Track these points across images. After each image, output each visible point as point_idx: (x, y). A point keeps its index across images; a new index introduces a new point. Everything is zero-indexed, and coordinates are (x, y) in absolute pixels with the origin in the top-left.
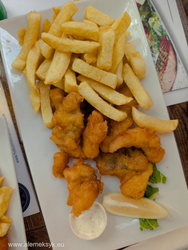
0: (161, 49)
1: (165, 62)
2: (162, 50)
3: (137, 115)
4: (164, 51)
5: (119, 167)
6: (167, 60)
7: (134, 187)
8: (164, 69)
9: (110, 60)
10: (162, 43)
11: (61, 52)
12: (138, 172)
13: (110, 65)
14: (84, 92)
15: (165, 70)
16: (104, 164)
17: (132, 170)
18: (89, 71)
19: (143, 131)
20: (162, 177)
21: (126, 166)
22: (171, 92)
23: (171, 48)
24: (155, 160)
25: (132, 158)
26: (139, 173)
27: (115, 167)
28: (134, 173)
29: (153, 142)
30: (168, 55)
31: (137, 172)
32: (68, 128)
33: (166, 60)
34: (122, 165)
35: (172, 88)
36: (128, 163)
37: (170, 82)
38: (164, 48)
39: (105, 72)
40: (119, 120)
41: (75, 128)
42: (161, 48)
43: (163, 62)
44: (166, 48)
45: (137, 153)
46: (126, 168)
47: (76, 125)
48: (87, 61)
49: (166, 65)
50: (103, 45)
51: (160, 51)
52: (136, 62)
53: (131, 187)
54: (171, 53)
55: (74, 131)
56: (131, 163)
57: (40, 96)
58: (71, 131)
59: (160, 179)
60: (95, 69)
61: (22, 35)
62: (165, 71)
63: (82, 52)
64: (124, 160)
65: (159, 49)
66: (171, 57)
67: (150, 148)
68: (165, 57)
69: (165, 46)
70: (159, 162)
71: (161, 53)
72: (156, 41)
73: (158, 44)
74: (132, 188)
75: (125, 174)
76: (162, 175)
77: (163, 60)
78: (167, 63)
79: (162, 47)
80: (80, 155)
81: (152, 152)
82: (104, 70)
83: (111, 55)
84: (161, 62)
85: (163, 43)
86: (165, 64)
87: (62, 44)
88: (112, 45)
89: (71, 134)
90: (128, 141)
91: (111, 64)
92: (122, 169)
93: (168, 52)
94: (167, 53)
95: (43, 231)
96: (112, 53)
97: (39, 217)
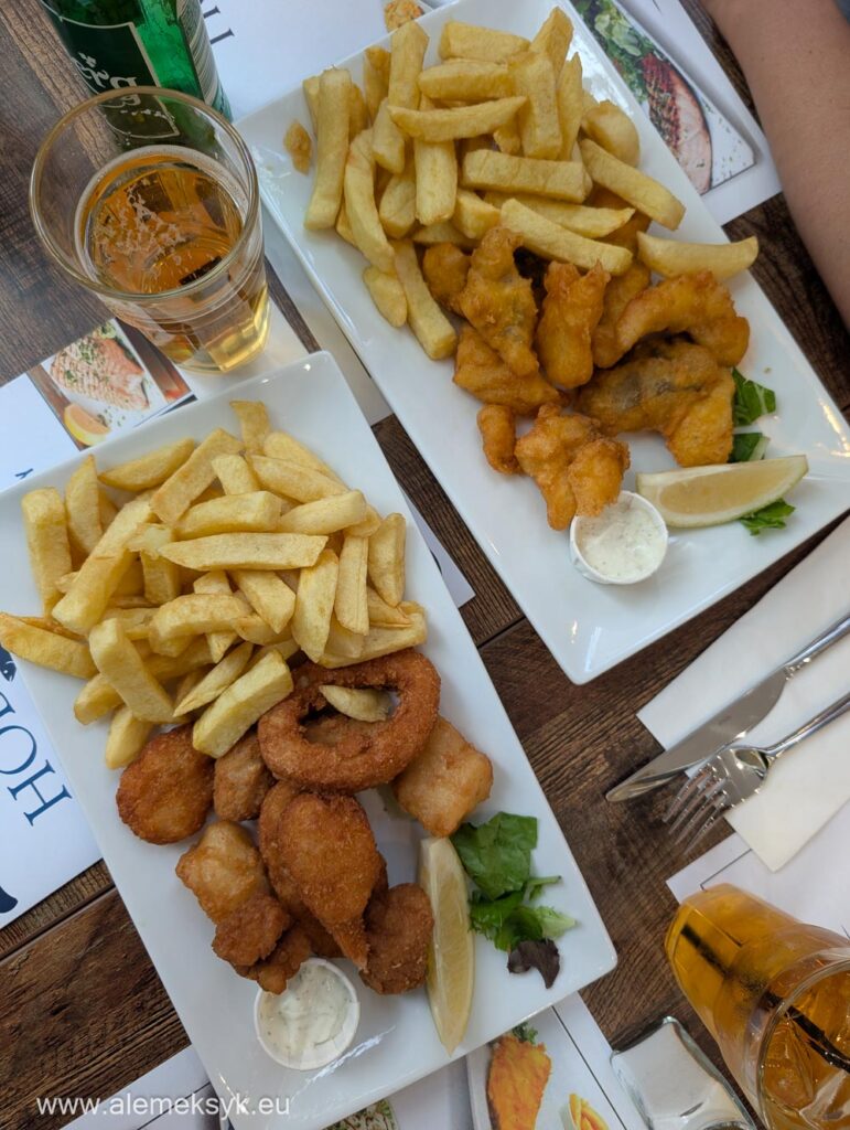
0: (650, 90)
1: (672, 119)
2: (655, 89)
3: (655, 246)
4: (662, 91)
5: (650, 394)
6: (676, 113)
7: (704, 428)
8: (674, 138)
9: (556, 130)
10: (649, 72)
11: (432, 144)
12: (700, 390)
13: (558, 142)
14: (515, 223)
15: (678, 139)
16: (610, 398)
17: (687, 389)
18: (514, 172)
19: (681, 283)
20: (761, 394)
21: (666, 383)
22: (714, 190)
23: (674, 78)
24: (730, 354)
25: (674, 361)
26: (704, 393)
27: (639, 396)
28: (692, 396)
29: (712, 302)
30: (673, 99)
31: (698, 390)
32: (507, 319)
33: (672, 113)
34: (657, 384)
35: (711, 180)
36: (670, 373)
37: (702, 165)
38: (656, 84)
39: (552, 164)
40: (618, 267)
41: (520, 317)
42: (651, 85)
43: (668, 120)
44: (663, 81)
45: (682, 347)
46: (671, 388)
47: (521, 308)
48: (502, 149)
49: (677, 127)
50: (533, 98)
51: (649, 95)
52: (611, 128)
53: (695, 434)
54: (680, 90)
55: (521, 324)
56: (677, 371)
57: (399, 279)
58: (514, 325)
59: (760, 406)
60: (528, 162)
61: (297, 145)
62: (679, 142)
63: (485, 129)
64: (659, 368)
65: (645, 91)
66: (683, 102)
67: (710, 324)
68: (667, 107)
69: (658, 79)
70: (742, 356)
71: (653, 98)
72: (631, 72)
73: (640, 77)
74: (698, 434)
75: (671, 408)
76: (761, 387)
77: (665, 115)
78: (677, 120)
79: (653, 83)
80: (546, 392)
81: (717, 331)
82: (546, 158)
83: (555, 117)
84: (660, 122)
85: (652, 73)
86: (672, 124)
87: (434, 123)
88: (552, 93)
89: (516, 331)
90: (658, 307)
91: (561, 139)
92: (659, 393)
93: (671, 91)
94: (668, 94)
95: (496, 648)
96: (556, 110)
97: (477, 612)
